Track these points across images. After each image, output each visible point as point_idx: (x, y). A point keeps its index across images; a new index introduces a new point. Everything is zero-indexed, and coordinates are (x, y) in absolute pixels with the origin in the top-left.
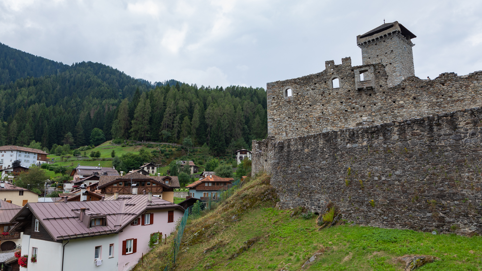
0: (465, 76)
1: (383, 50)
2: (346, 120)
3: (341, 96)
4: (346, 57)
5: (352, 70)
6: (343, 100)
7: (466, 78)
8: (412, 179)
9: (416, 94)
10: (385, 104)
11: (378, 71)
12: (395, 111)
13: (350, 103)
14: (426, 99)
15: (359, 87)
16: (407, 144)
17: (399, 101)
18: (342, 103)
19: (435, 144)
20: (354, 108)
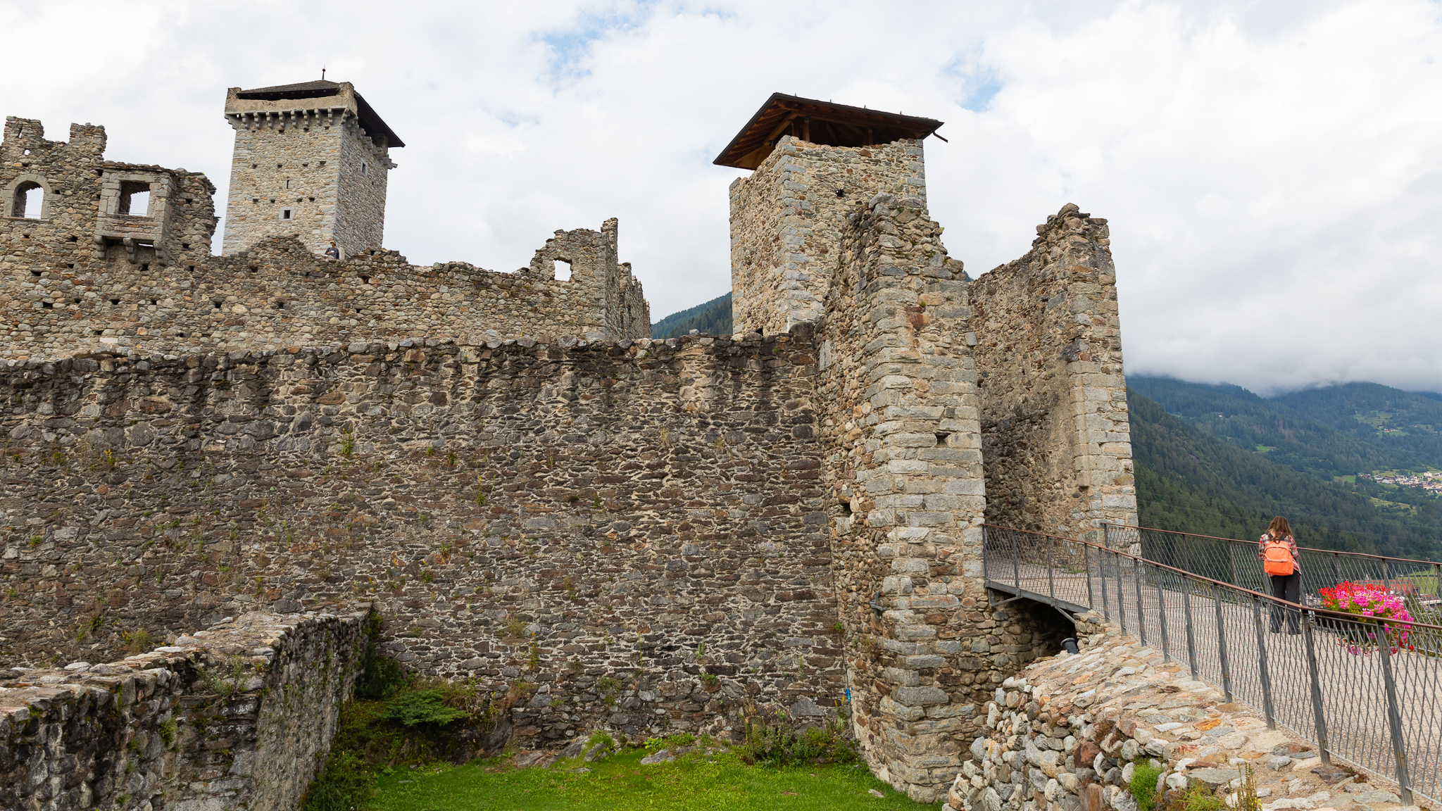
0: (425, 267)
1: (299, 152)
2: (40, 336)
3: (41, 250)
4: (88, 124)
5: (100, 173)
6: (45, 266)
7: (425, 275)
8: (101, 557)
9: (288, 291)
10: (188, 305)
11: (186, 195)
12: (216, 334)
13: (68, 282)
14: (313, 313)
15: (107, 233)
16: (122, 436)
17: (234, 304)
18: (37, 274)
19: (200, 445)
20: (78, 301)
